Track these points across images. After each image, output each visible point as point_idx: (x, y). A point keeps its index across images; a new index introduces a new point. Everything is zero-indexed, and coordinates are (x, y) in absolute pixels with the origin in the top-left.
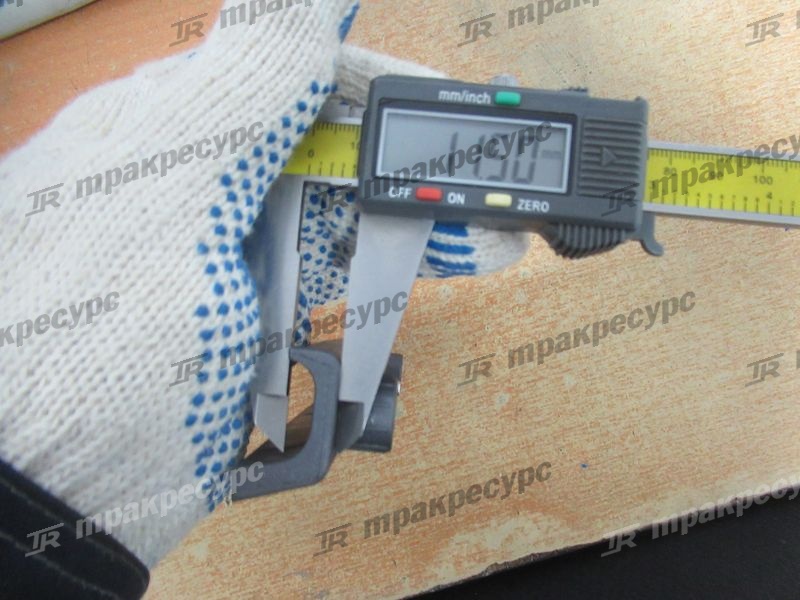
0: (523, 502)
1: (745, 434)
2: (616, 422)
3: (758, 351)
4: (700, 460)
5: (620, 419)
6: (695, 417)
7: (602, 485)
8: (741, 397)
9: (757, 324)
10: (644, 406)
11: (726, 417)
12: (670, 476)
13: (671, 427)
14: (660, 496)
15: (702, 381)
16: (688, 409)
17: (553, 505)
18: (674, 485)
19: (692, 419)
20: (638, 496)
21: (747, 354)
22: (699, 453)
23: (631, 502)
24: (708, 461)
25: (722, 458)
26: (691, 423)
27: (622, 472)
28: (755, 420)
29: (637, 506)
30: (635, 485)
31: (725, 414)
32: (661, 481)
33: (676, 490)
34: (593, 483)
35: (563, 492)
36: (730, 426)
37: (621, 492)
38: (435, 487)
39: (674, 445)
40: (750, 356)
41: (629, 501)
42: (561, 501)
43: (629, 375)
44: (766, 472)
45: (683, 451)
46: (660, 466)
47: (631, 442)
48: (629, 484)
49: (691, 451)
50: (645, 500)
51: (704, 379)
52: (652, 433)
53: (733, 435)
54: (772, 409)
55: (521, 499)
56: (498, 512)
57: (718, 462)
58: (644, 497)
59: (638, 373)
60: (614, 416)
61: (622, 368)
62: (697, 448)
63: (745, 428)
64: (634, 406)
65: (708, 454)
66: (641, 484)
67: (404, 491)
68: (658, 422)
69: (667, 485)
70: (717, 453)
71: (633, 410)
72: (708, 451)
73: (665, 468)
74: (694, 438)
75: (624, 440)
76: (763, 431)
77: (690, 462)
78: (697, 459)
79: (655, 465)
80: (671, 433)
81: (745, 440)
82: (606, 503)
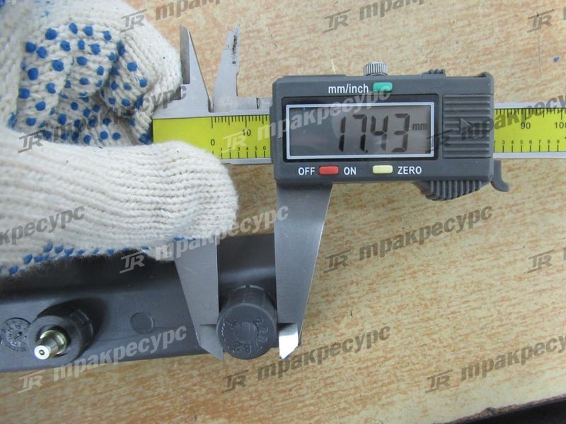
0: (204, 403)
1: (501, 320)
2: (330, 299)
3: (518, 211)
4: (440, 354)
5: (334, 295)
6: (433, 296)
7: (307, 383)
8: (495, 271)
9: (517, 176)
10: (366, 278)
11: (474, 297)
12: (399, 374)
13: (401, 308)
14: (384, 401)
15: (443, 248)
16: (424, 284)
17: (242, 409)
18: (403, 386)
19: (429, 297)
20: (355, 401)
21: (503, 215)
22: (437, 344)
23: (345, 409)
24: (449, 356)
25: (470, 352)
26: (428, 303)
27: (335, 365)
28: (513, 302)
29: (353, 413)
30: (352, 384)
31: (474, 292)
32: (386, 381)
33: (405, 393)
34: (296, 380)
35: (256, 391)
36: (480, 308)
37: (332, 393)
38: (91, 380)
39: (404, 331)
40: (506, 217)
41: (342, 406)
42: (252, 403)
43: (349, 238)
44: (530, 374)
45: (417, 340)
46: (387, 359)
47: (348, 326)
48: (343, 383)
49: (427, 340)
50: (364, 407)
51: (446, 245)
52: (375, 314)
53: (484, 322)
54: (538, 288)
55: (201, 399)
56: (170, 416)
57: (464, 358)
58: (363, 401)
59: (360, 235)
60: (327, 290)
61: (340, 229)
62: (435, 337)
63: (499, 312)
64: (354, 279)
65: (449, 345)
66: (359, 383)
67: (53, 383)
68: (384, 301)
69: (393, 386)
70: (462, 345)
71: (352, 283)
72: (450, 341)
73: (392, 362)
74: (432, 322)
75: (338, 322)
76: (524, 318)
77: (425, 356)
78: (434, 352)
79: (378, 358)
80: (400, 316)
81: (500, 329)
82: (312, 408)
